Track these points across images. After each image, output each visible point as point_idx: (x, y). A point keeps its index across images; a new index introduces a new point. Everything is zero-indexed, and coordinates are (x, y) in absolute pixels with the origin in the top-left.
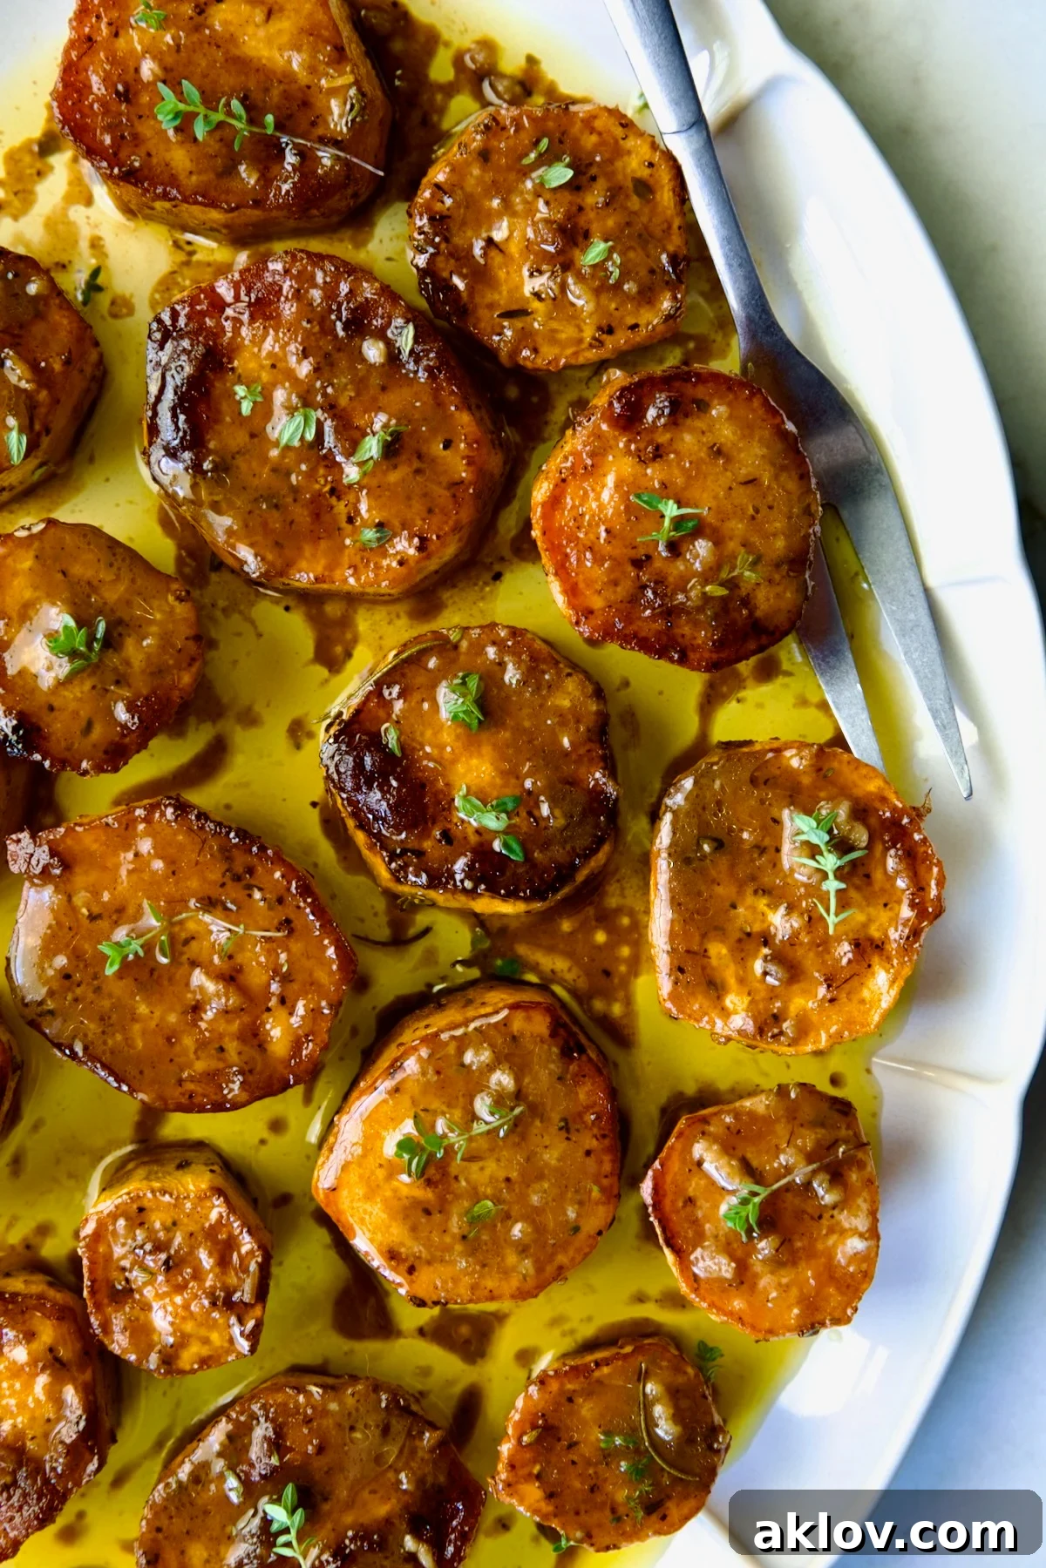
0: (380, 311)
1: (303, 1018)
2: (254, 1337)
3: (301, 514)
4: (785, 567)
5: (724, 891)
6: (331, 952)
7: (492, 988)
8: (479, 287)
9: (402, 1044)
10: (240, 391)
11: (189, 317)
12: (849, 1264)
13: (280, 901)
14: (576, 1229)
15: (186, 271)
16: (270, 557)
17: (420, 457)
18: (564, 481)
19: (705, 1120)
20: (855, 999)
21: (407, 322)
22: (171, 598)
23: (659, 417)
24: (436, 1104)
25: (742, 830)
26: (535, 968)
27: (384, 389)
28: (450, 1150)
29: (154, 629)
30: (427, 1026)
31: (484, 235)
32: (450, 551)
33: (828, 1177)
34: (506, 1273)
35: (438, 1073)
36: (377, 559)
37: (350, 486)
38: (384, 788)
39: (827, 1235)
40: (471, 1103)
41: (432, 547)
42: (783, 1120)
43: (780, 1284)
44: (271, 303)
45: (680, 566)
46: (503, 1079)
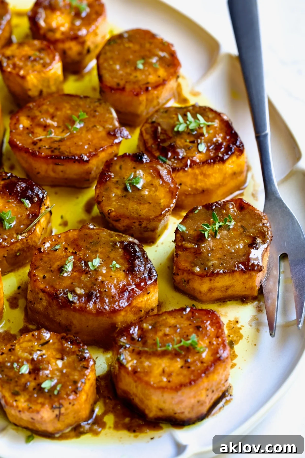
1: (19, 127)
3: (81, 243)
10: (118, 266)
17: (52, 271)
21: (73, 301)
22: (113, 209)
27: (72, 283)
29: (114, 199)
37: (70, 255)
44: (121, 292)
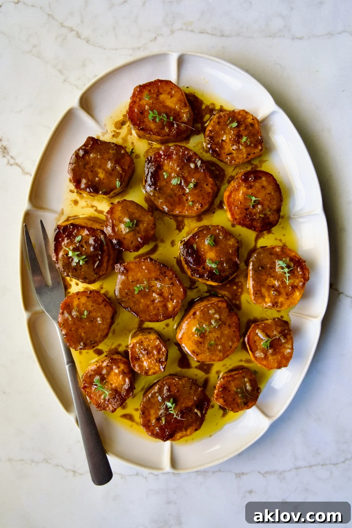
0: (194, 157)
1: (175, 303)
2: (164, 368)
3: (176, 199)
4: (276, 212)
5: (264, 277)
6: (182, 290)
7: (213, 297)
9: (195, 309)
10: (165, 173)
11: (154, 158)
12: (287, 355)
13: (171, 279)
14: (231, 347)
15: (151, 149)
16: (170, 208)
17: (201, 187)
18: (232, 192)
19: (258, 325)
20: (292, 298)
21: (199, 160)
22: (149, 216)
23: (252, 179)
24: (203, 321)
25: (267, 265)
26: (220, 294)
27: (194, 173)
28: (206, 331)
29: (146, 222)
30: (200, 305)
31: (221, 139)
32: (206, 207)
33: (283, 337)
34: (217, 356)
35: (203, 315)
36: (192, 208)
37: (187, 193)
38: (192, 257)
39: (283, 349)
40: (211, 321)
41: (203, 206)
42: (274, 325)
43: (273, 359)
44: (171, 155)
45: (255, 210)
46: (217, 316)
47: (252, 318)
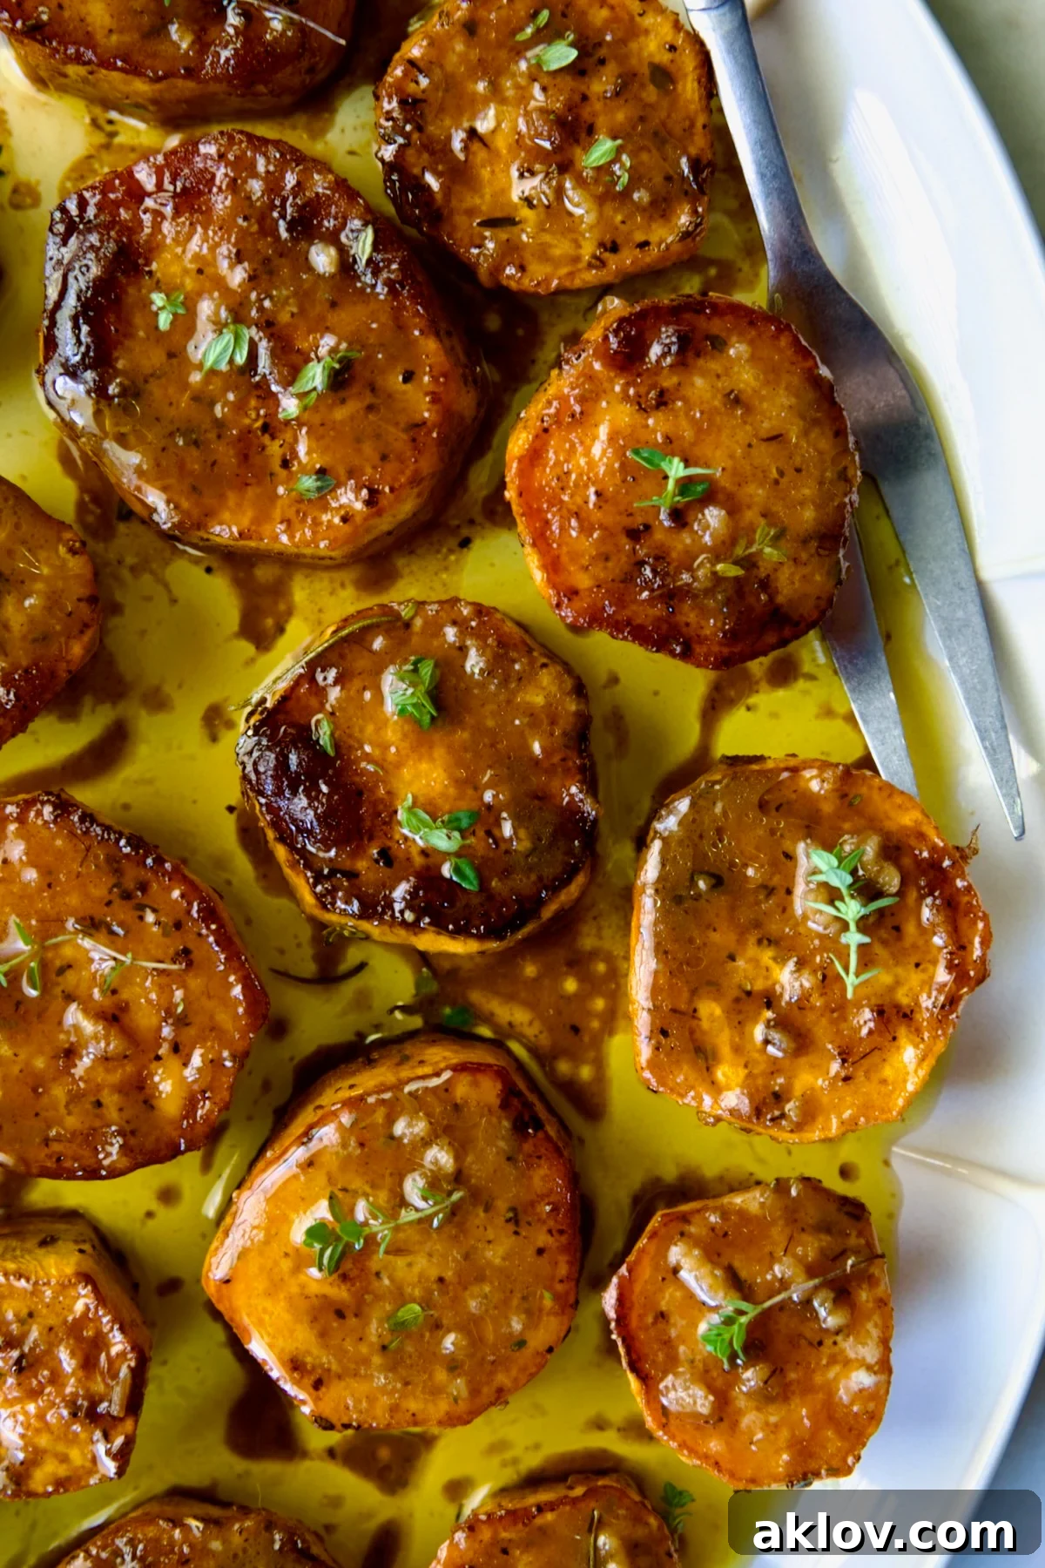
0: (333, 209)
1: (199, 1070)
2: (122, 1457)
3: (226, 455)
4: (814, 544)
5: (722, 938)
6: (237, 991)
7: (434, 1042)
8: (457, 188)
9: (320, 1107)
10: (158, 299)
11: (100, 207)
12: (852, 1403)
13: (178, 925)
14: (521, 1344)
15: (104, 155)
16: (185, 504)
17: (373, 389)
18: (546, 430)
19: (685, 1218)
20: (875, 1078)
21: (365, 225)
22: (62, 550)
23: (664, 355)
24: (357, 1183)
25: (746, 866)
26: (489, 1019)
27: (334, 304)
28: (371, 1241)
29: (39, 586)
30: (351, 1087)
31: (466, 125)
32: (407, 507)
33: (832, 1295)
34: (435, 1392)
35: (362, 1145)
36: (316, 513)
37: (287, 423)
38: (312, 794)
39: (829, 1365)
40: (401, 1184)
41: (384, 502)
42: (781, 1222)
43: (767, 1424)
44: (200, 193)
45: (687, 539)
46: (440, 1157)
47: (669, 1173)
